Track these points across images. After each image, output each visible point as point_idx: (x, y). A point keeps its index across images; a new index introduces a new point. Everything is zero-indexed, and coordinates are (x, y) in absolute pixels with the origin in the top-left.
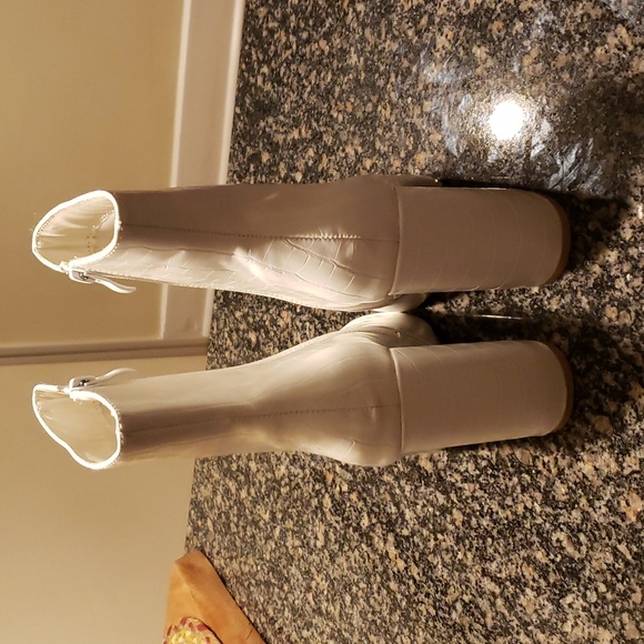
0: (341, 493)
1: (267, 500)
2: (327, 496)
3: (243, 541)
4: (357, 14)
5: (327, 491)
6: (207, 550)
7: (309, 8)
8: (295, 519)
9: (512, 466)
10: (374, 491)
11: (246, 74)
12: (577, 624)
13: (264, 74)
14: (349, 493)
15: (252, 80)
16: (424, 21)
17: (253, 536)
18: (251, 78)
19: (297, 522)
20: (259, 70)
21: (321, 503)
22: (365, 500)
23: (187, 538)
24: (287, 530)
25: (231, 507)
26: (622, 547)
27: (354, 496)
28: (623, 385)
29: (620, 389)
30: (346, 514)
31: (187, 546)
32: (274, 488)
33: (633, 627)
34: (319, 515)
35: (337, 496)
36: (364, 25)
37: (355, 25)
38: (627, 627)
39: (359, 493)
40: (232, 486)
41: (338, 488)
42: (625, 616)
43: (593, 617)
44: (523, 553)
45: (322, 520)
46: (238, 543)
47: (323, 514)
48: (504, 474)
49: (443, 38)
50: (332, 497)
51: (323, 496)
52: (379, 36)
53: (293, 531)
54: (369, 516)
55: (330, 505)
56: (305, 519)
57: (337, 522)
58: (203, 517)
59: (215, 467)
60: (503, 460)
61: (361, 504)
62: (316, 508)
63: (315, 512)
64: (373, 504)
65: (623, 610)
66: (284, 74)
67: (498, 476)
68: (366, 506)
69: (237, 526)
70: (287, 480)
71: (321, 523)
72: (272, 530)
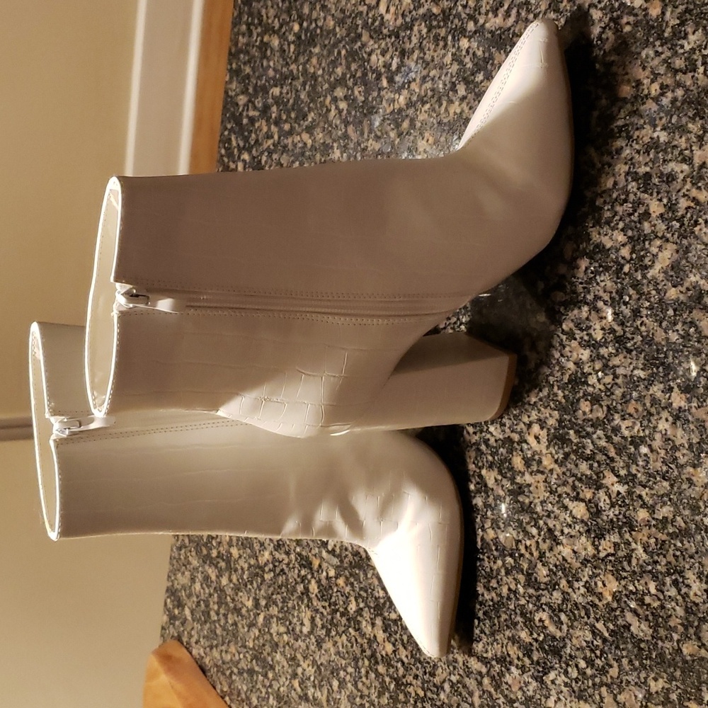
0: (328, 578)
1: (249, 586)
2: (313, 581)
3: (224, 629)
4: (340, 112)
5: (313, 577)
6: (185, 639)
7: (291, 101)
8: (280, 605)
9: (496, 550)
10: (362, 576)
11: (226, 160)
12: (559, 699)
13: (244, 161)
14: (336, 578)
15: (232, 166)
16: (406, 124)
17: (235, 624)
18: (231, 164)
19: (282, 608)
20: (239, 157)
21: (307, 589)
22: (352, 584)
23: (163, 628)
24: (272, 617)
25: (210, 595)
26: (600, 626)
27: (341, 581)
28: (597, 474)
29: (595, 477)
30: (333, 599)
31: (162, 636)
32: (257, 575)
33: (611, 700)
34: (306, 601)
35: (324, 582)
36: (347, 123)
37: (338, 122)
38: (605, 701)
39: (347, 579)
40: (212, 573)
41: (324, 574)
42: (604, 689)
43: (574, 692)
44: (508, 633)
45: (308, 606)
46: (219, 631)
47: (310, 599)
48: (488, 557)
49: (424, 142)
50: (319, 582)
51: (309, 582)
52: (362, 134)
53: (277, 617)
54: (356, 600)
55: (316, 591)
56: (290, 605)
57: (324, 607)
58: (180, 605)
59: (194, 554)
60: (488, 544)
61: (348, 589)
62: (302, 594)
63: (300, 598)
64: (361, 589)
65: (602, 684)
66: (266, 162)
67: (483, 560)
68: (354, 591)
69: (218, 614)
70: (271, 566)
71: (307, 609)
72: (255, 617)
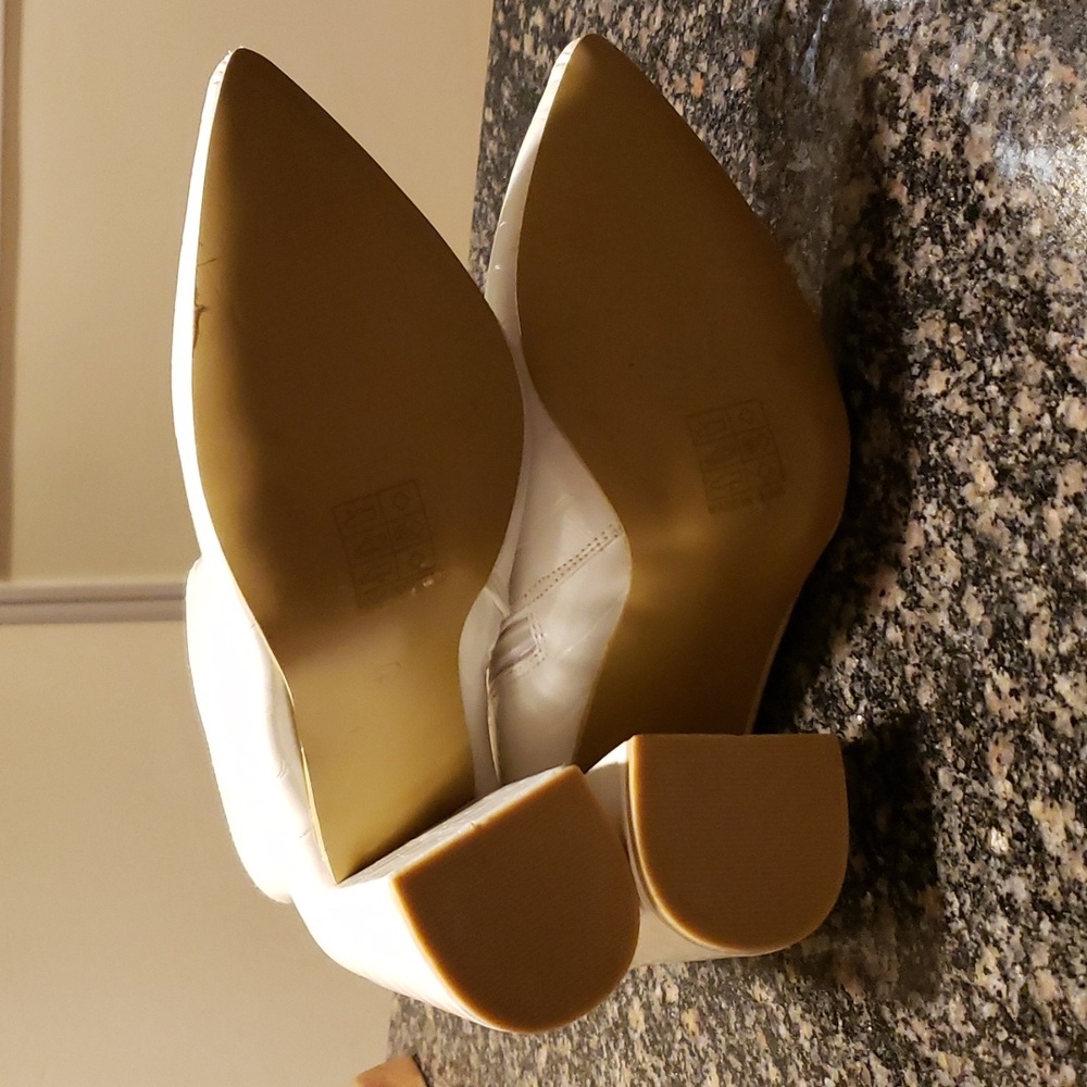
0: (664, 1002)
2: (636, 1003)
3: (483, 1060)
5: (636, 992)
6: (424, 1059)
8: (576, 1038)
9: (1061, 1033)
10: (733, 1019)
11: (504, 34)
13: (535, 29)
14: (681, 1008)
15: (515, 46)
17: (500, 1053)
18: (513, 41)
19: (580, 1047)
20: (527, 20)
21: (624, 1016)
22: (712, 1033)
23: (392, 1024)
24: (561, 1059)
27: (690, 1018)
30: (674, 1058)
31: (391, 1039)
34: (622, 1044)
35: (657, 1009)
39: (701, 1013)
41: (658, 992)
45: (626, 1056)
46: (474, 1059)
47: (629, 1043)
48: (1038, 1050)
50: (647, 1007)
51: (629, 1002)
53: (571, 1064)
54: (720, 1073)
55: (642, 1027)
56: (593, 1043)
57: (655, 1069)
60: (1037, 1012)
61: (703, 1041)
62: (616, 1024)
63: (612, 1034)
64: (731, 1048)
66: (573, 22)
67: (1024, 1054)
68: (716, 1049)
71: (623, 1062)
72: (532, 1052)
